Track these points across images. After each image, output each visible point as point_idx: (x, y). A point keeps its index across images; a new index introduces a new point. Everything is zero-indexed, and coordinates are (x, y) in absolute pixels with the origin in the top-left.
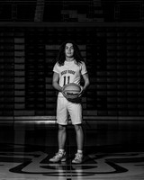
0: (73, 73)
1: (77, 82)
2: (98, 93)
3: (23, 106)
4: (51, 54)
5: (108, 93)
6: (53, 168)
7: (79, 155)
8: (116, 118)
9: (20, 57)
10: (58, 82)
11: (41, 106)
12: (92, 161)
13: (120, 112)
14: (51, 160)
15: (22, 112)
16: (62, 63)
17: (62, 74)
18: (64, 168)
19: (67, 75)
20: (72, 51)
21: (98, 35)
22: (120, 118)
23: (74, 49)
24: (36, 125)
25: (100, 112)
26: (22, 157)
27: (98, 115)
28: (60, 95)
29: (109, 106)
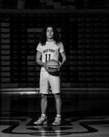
0: (53, 51)
1: (56, 59)
2: (71, 68)
3: (8, 79)
4: (32, 36)
5: (80, 68)
6: (37, 129)
7: (58, 119)
8: (86, 89)
9: (6, 39)
10: (41, 59)
11: (24, 79)
12: (68, 123)
13: (89, 84)
14: (35, 123)
15: (7, 85)
16: (44, 43)
17: (44, 52)
18: (45, 129)
19: (48, 53)
20: (52, 33)
21: (71, 20)
22: (89, 89)
23: (54, 32)
24: (19, 95)
25: (72, 84)
26: (8, 121)
27: (71, 87)
28: (43, 69)
29: (80, 79)
